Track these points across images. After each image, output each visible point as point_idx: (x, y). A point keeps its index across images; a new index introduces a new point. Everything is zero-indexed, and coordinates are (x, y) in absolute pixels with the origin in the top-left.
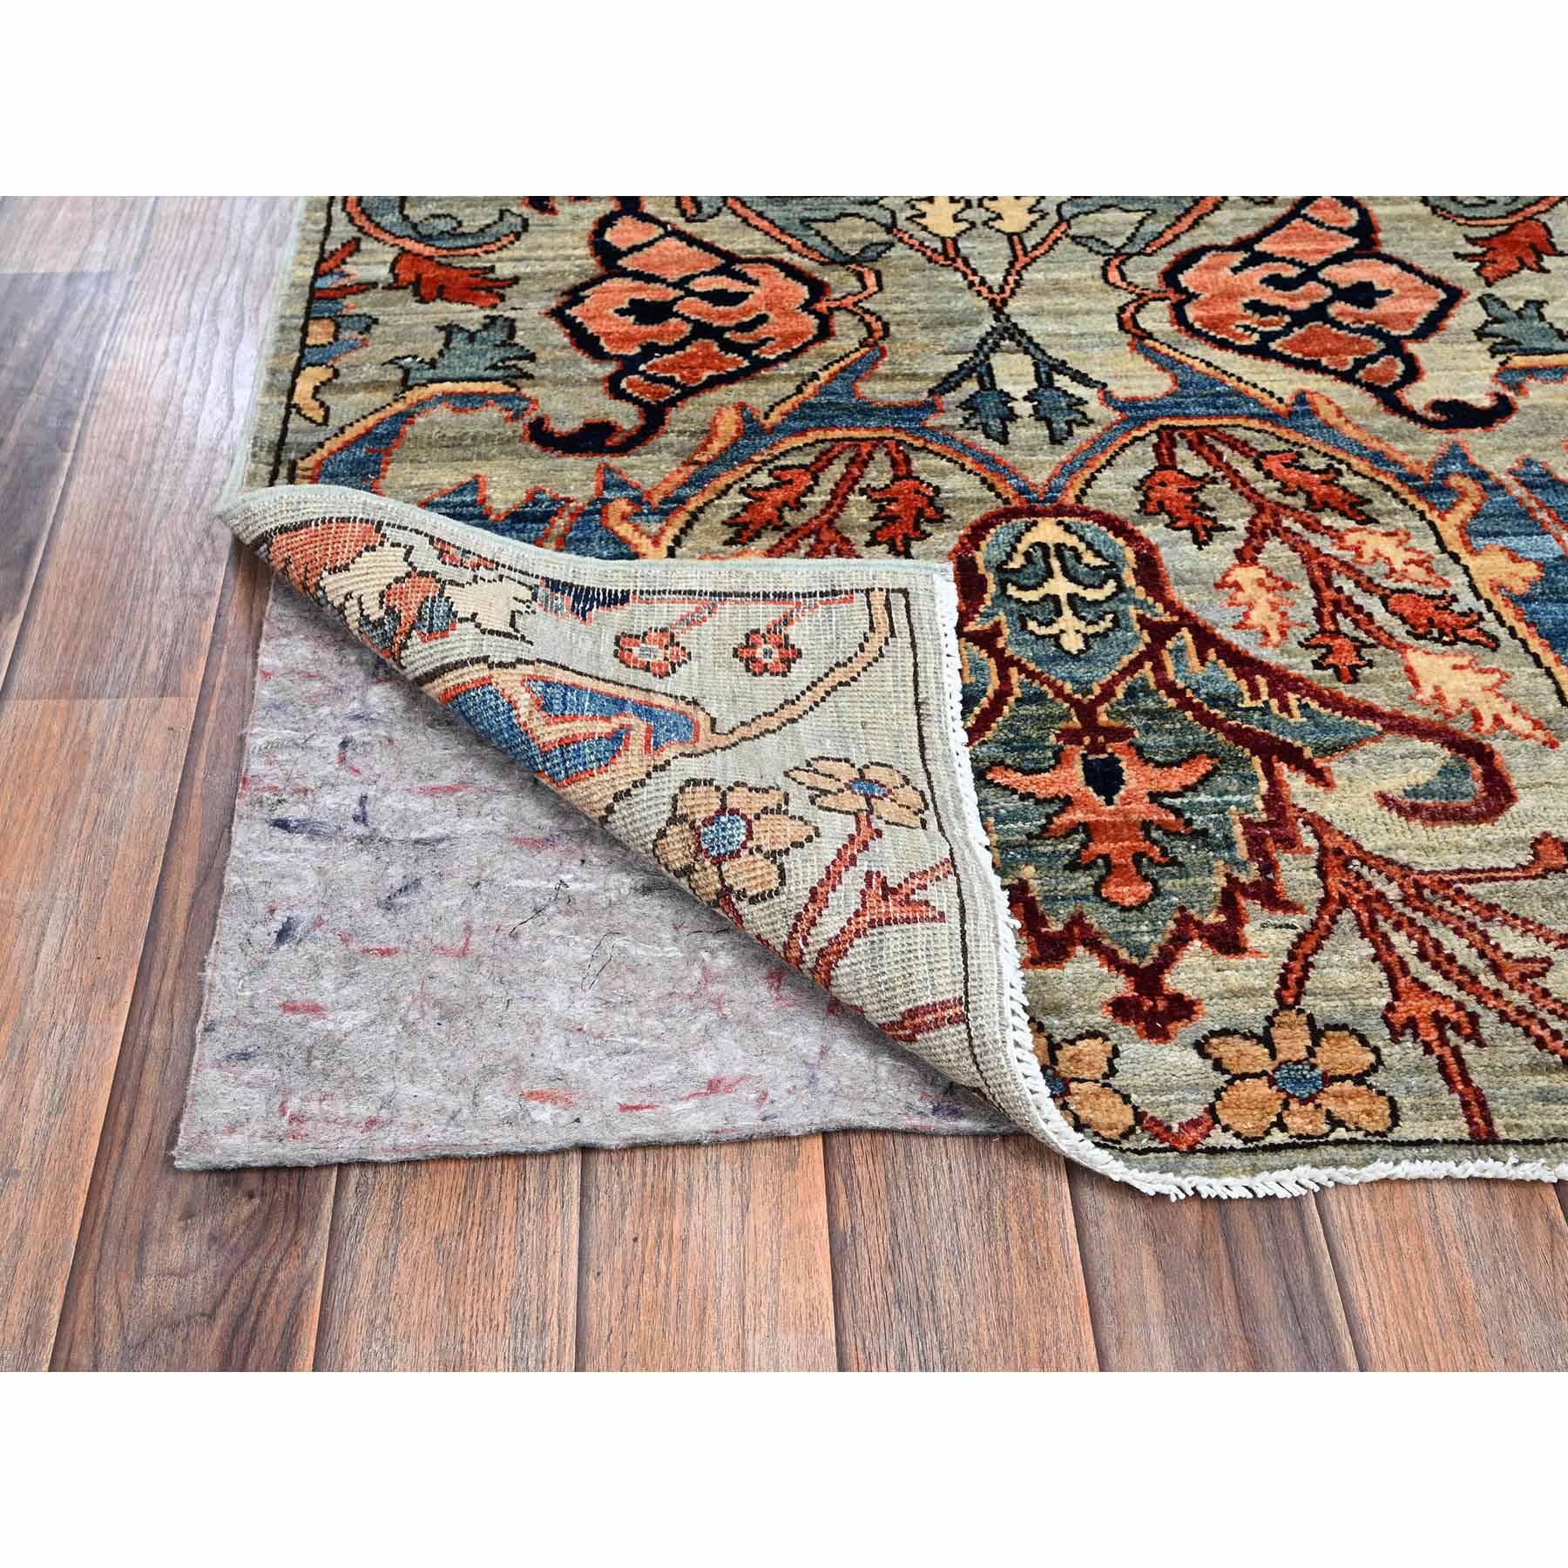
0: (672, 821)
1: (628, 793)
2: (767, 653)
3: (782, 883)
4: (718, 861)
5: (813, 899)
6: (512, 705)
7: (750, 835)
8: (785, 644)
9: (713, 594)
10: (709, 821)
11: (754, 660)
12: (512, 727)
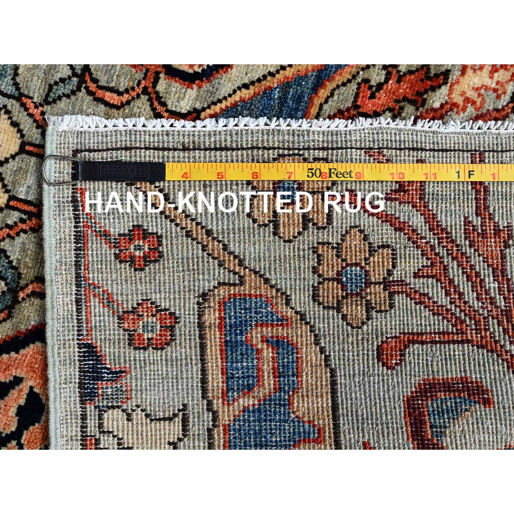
0: (339, 310)
1: (316, 336)
2: (138, 248)
3: (388, 246)
4: (368, 284)
5: (400, 230)
6: (245, 410)
7: (356, 265)
8: (130, 236)
9: (78, 286)
10: (344, 288)
11: (145, 257)
12: (259, 410)
